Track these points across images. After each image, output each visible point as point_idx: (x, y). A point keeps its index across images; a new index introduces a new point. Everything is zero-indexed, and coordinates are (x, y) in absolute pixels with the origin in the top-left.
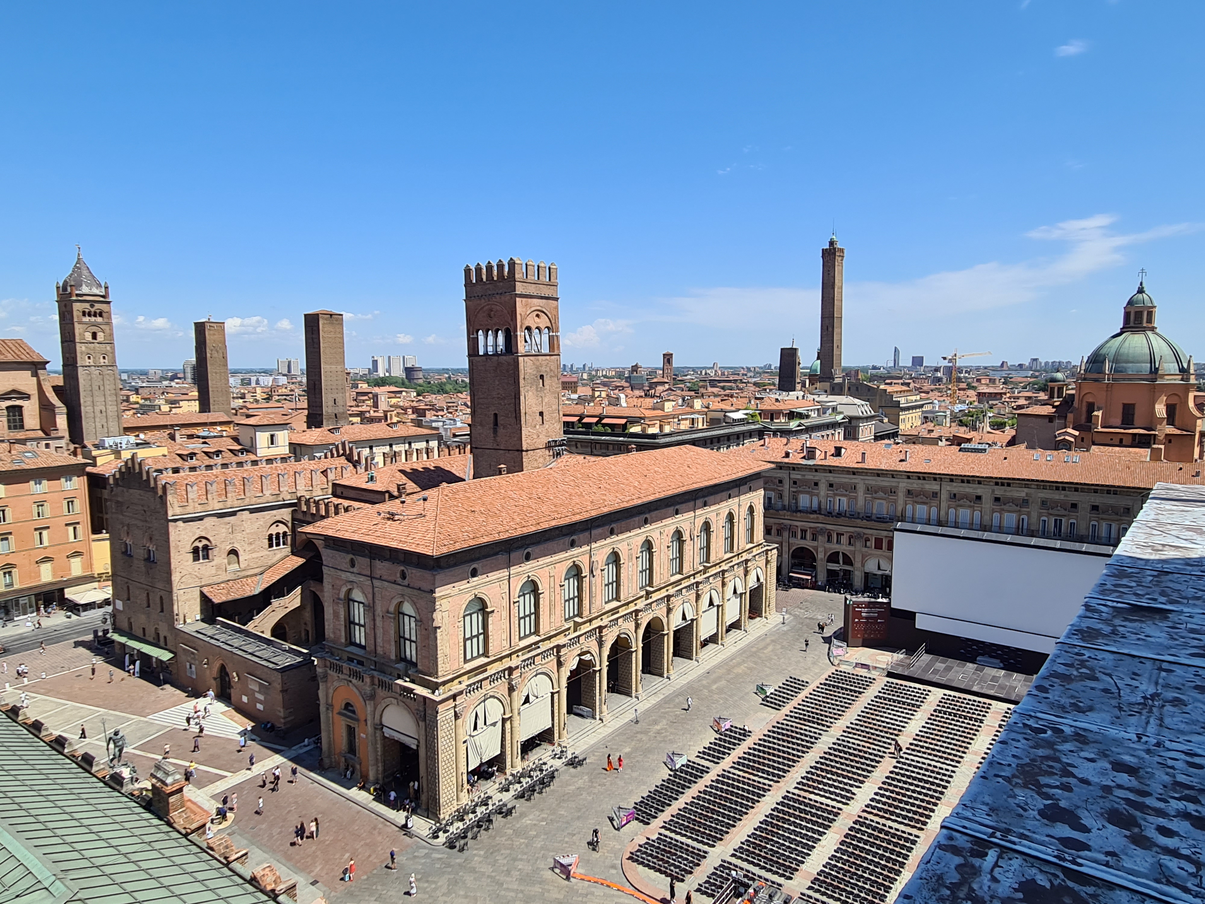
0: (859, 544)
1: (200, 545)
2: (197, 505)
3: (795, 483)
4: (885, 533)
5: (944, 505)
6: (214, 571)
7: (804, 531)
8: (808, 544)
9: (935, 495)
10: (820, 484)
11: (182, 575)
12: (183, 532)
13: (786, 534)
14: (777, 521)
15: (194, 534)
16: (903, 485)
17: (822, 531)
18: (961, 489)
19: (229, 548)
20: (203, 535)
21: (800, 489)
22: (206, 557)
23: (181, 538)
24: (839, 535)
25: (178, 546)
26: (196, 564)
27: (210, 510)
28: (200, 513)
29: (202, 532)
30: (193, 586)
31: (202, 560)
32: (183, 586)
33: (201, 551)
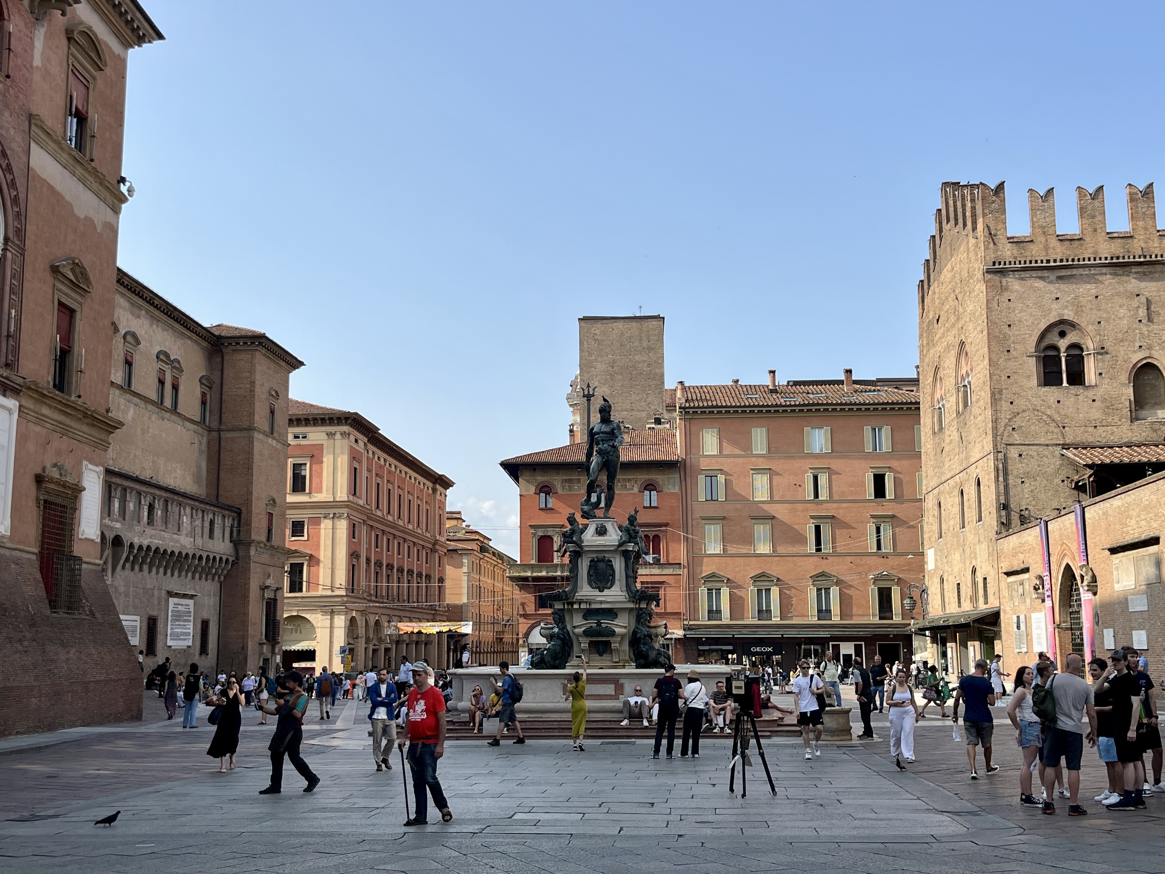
1: (1063, 344)
2: (1053, 242)
6: (1096, 414)
11: (1014, 408)
12: (1019, 306)
15: (1045, 312)
19: (1137, 357)
20: (1069, 315)
22: (1077, 378)
23: (1013, 317)
25: (1006, 337)
26: (1051, 393)
27: (1086, 256)
28: (1061, 261)
29: (1066, 307)
30: (1042, 441)
31: (1065, 384)
32: (1017, 438)
33: (1063, 359)
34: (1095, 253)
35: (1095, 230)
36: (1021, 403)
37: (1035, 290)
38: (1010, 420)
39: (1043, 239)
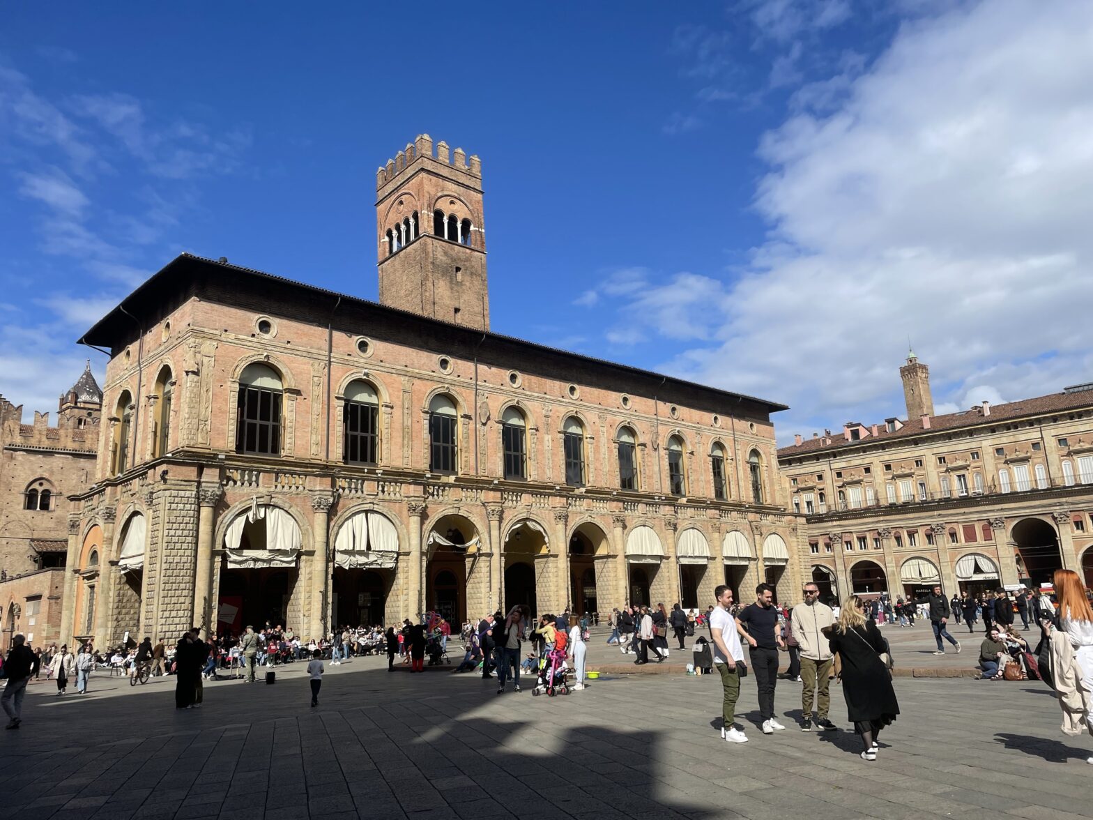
0: (943, 541)
1: (40, 489)
2: (44, 439)
3: (839, 475)
4: (975, 517)
5: (1054, 457)
6: (53, 525)
7: (862, 539)
8: (870, 554)
9: (1035, 445)
10: (872, 469)
11: (8, 519)
12: (20, 468)
13: (837, 547)
14: (823, 531)
15: (34, 472)
16: (987, 443)
17: (888, 531)
18: (1072, 429)
20: (46, 475)
21: (849, 480)
22: (45, 506)
23: (16, 473)
24: (911, 535)
25: (10, 483)
26: (30, 513)
27: (60, 448)
28: (47, 448)
29: (45, 471)
30: (21, 536)
31: (38, 509)
32: (7, 534)
33: (39, 497)
34: (65, 447)
35: (67, 436)
36: (12, 517)
37: (30, 461)
38: (5, 525)
39: (38, 436)
